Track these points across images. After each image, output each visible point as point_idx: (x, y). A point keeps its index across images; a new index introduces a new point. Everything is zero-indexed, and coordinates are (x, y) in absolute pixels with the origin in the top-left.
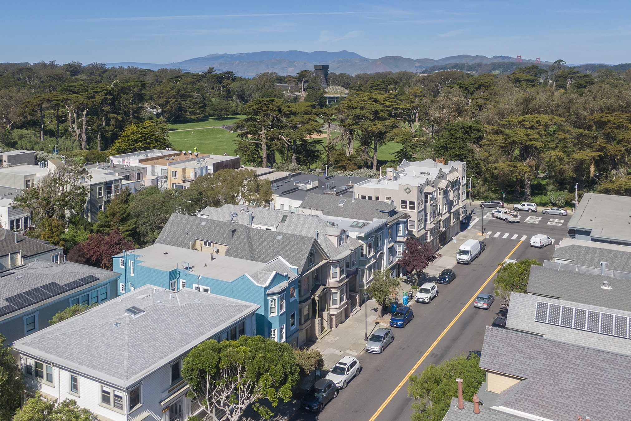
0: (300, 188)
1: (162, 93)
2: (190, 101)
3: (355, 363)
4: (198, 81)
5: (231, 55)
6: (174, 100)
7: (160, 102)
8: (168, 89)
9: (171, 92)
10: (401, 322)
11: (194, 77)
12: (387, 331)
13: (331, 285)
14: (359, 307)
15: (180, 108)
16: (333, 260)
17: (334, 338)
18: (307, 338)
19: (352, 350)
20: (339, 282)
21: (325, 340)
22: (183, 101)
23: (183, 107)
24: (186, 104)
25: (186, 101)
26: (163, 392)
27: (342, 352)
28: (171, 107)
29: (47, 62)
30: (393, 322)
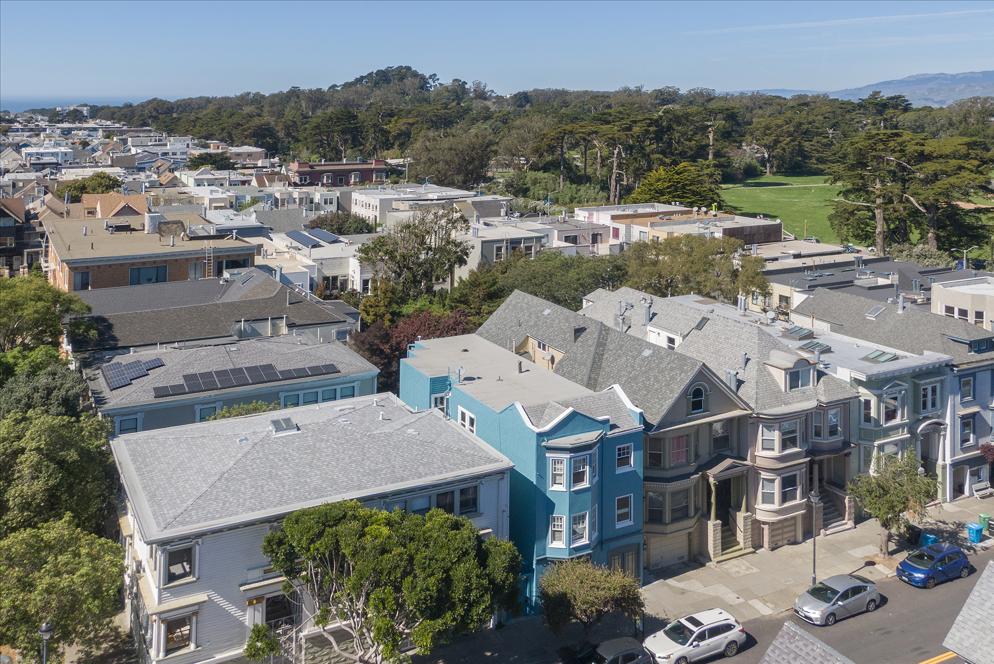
0: (857, 282)
1: (769, 129)
2: (818, 142)
3: (728, 627)
4: (849, 111)
5: (952, 76)
6: (788, 139)
7: (765, 142)
8: (779, 122)
9: (784, 127)
10: (922, 576)
11: (842, 106)
12: (859, 583)
13: (759, 463)
14: (850, 524)
15: (801, 152)
16: (758, 414)
17: (748, 568)
18: (690, 553)
19: (765, 602)
20: (780, 459)
21: (725, 566)
22: (806, 141)
23: (806, 151)
24: (811, 145)
25: (811, 141)
26: (249, 569)
27: (741, 600)
28: (784, 149)
29: (632, 87)
30: (902, 570)
